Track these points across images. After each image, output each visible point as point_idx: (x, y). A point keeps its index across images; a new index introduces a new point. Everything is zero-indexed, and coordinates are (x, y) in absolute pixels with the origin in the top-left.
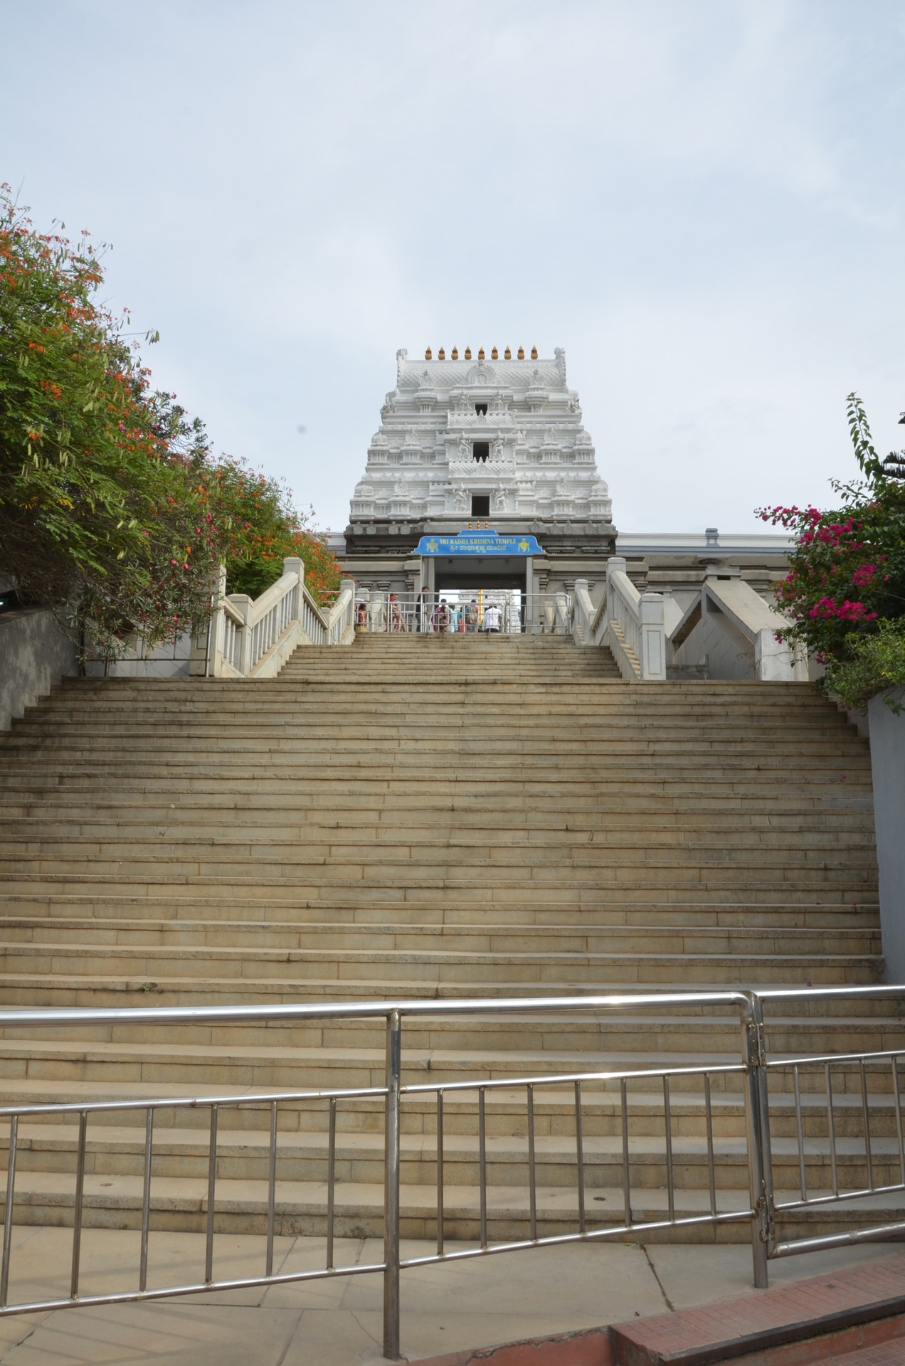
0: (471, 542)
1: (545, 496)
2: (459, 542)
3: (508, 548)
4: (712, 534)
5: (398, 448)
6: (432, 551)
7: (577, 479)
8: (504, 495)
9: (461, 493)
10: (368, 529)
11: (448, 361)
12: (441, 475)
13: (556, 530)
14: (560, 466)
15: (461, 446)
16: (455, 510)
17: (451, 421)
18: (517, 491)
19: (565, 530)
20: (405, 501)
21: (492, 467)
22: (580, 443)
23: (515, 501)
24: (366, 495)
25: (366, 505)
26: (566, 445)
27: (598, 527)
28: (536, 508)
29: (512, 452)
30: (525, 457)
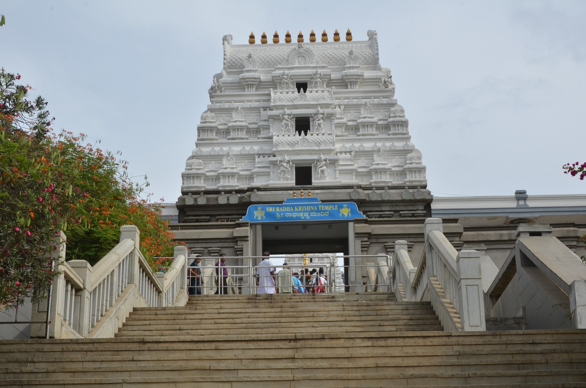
0: (296, 209)
1: (363, 165)
2: (284, 209)
3: (331, 214)
4: (521, 195)
5: (225, 124)
6: (259, 218)
7: (393, 148)
8: (325, 165)
9: (285, 165)
10: (198, 200)
11: (270, 45)
12: (266, 148)
13: (375, 196)
14: (376, 137)
15: (284, 121)
16: (280, 180)
17: (274, 98)
18: (338, 160)
19: (383, 196)
20: (233, 173)
21: (313, 140)
22: (394, 115)
23: (336, 171)
24: (197, 167)
25: (197, 177)
26: (382, 117)
27: (414, 192)
28: (356, 176)
29: (332, 125)
30: (344, 130)
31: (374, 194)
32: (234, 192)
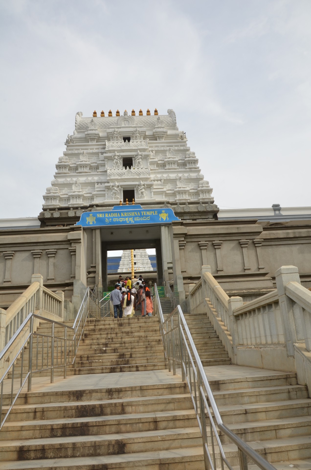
0: (122, 215)
1: (170, 189)
2: (112, 215)
3: (152, 218)
4: (276, 208)
7: (189, 177)
8: (144, 188)
9: (116, 188)
10: (54, 214)
11: (106, 117)
12: (103, 178)
13: (179, 209)
14: (178, 170)
15: (115, 160)
16: (112, 199)
17: (108, 146)
18: (152, 185)
19: (185, 209)
20: (79, 195)
21: (135, 171)
22: (189, 156)
23: (151, 192)
24: (54, 192)
25: (54, 198)
26: (180, 158)
27: (206, 206)
28: (165, 196)
29: (147, 163)
30: (155, 166)
31: (179, 207)
32: (79, 208)
